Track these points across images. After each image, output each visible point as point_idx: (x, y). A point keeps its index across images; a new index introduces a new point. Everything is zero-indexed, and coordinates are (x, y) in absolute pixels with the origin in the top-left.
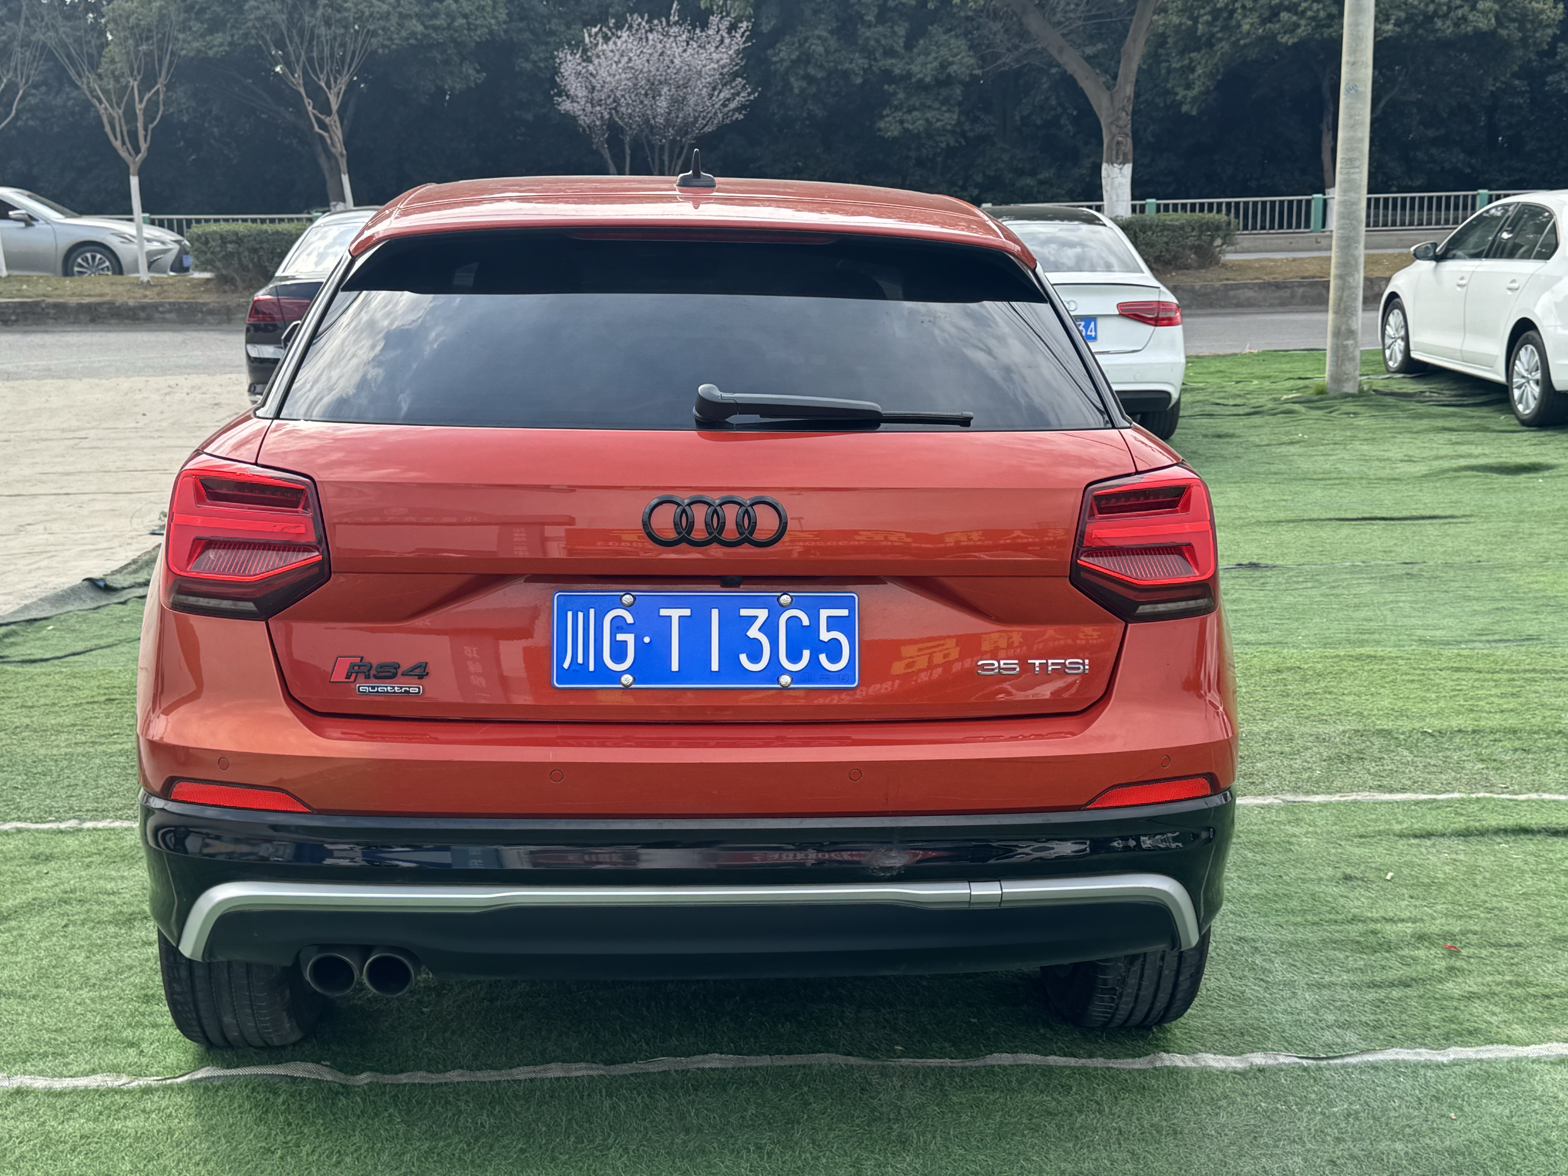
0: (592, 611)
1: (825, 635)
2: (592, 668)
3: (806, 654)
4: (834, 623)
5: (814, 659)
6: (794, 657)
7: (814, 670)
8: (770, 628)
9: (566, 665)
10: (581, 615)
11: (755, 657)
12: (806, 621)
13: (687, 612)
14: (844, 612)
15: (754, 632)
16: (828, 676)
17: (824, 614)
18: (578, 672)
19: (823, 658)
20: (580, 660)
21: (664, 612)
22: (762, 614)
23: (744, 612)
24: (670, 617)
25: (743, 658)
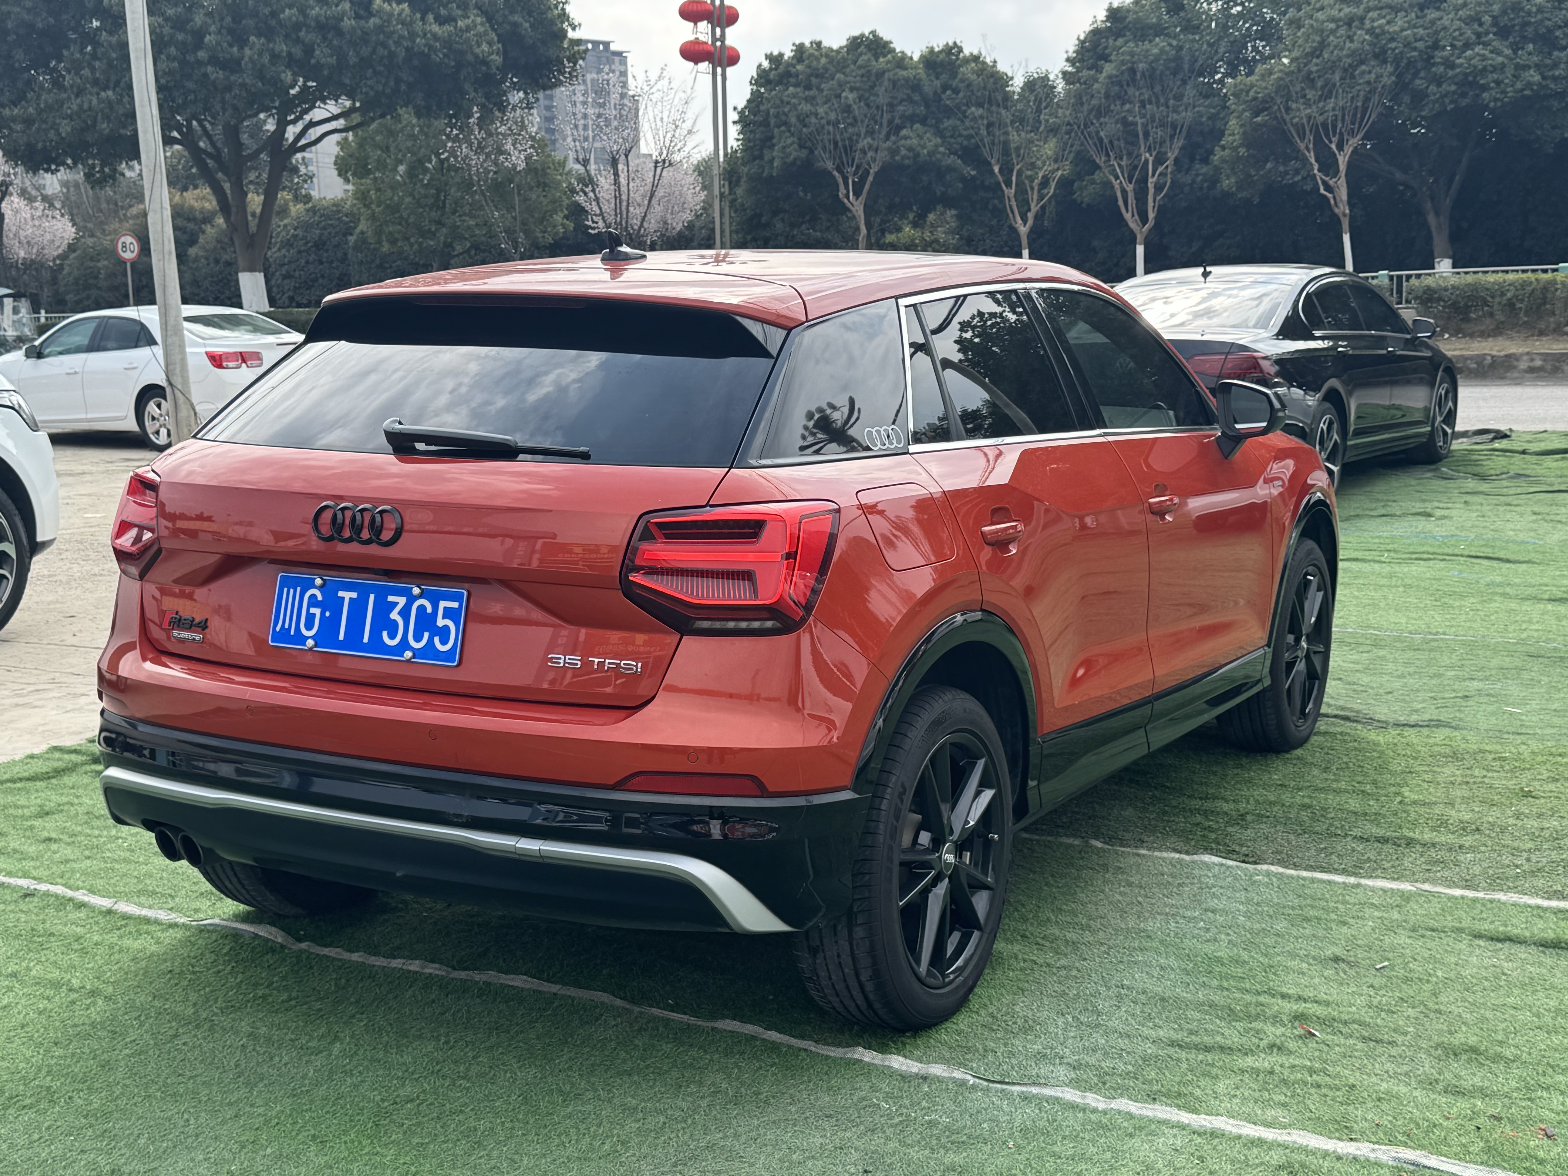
0: (299, 589)
1: (441, 622)
2: (292, 633)
3: (426, 635)
4: (449, 613)
5: (431, 641)
6: (418, 638)
7: (429, 650)
8: (405, 613)
9: (278, 629)
10: (292, 591)
11: (392, 636)
12: (429, 610)
13: (354, 595)
14: (455, 605)
15: (394, 615)
16: (438, 655)
17: (443, 604)
18: (283, 635)
19: (436, 640)
20: (286, 626)
21: (341, 594)
22: (402, 601)
23: (391, 598)
24: (343, 598)
25: (385, 634)
